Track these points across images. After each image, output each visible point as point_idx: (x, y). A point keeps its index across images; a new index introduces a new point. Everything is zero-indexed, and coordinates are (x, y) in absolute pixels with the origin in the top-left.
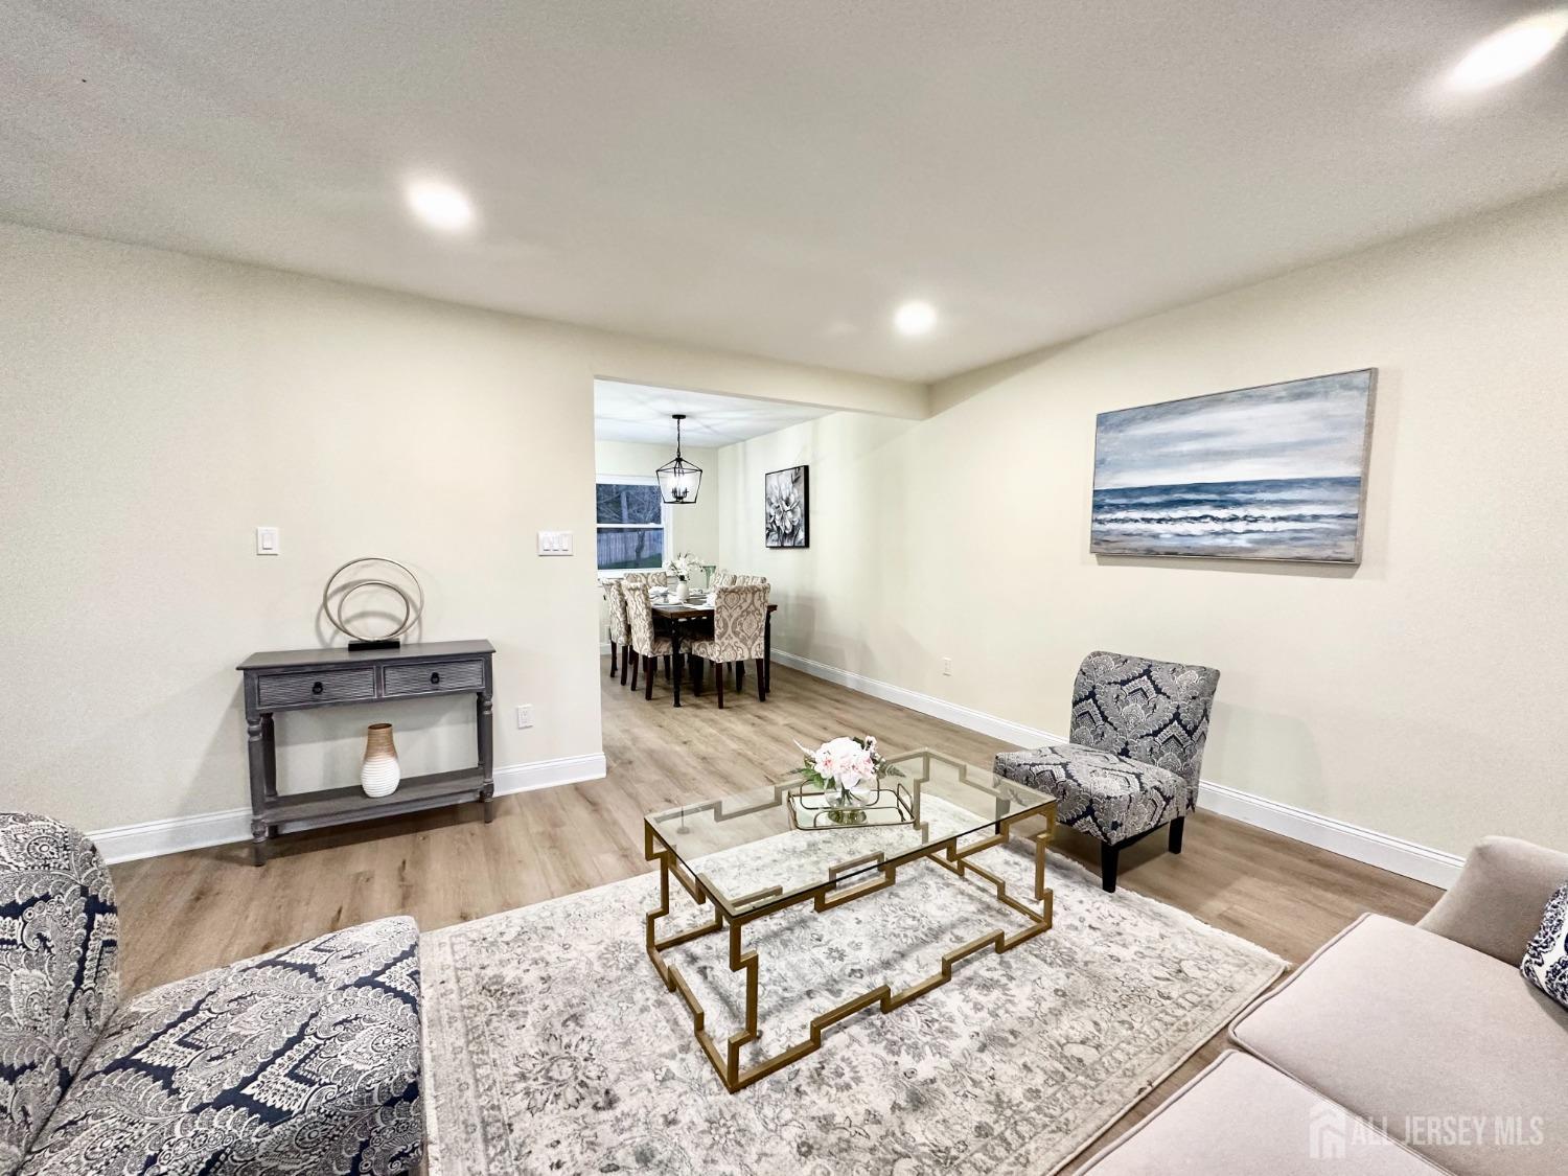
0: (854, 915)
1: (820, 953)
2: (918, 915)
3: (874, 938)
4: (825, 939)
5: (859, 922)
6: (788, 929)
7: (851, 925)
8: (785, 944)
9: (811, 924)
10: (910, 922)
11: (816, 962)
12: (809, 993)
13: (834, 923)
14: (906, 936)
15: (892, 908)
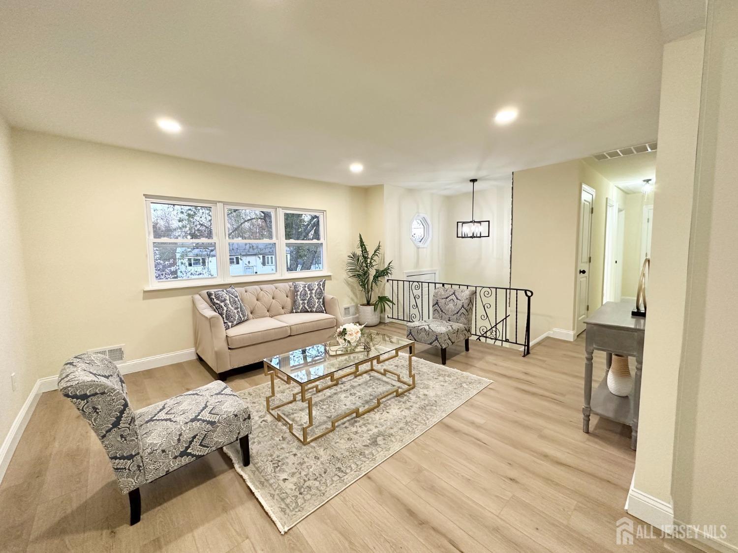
0: (347, 407)
1: (358, 394)
2: (320, 410)
3: (339, 401)
4: (357, 398)
5: (345, 405)
6: (372, 399)
7: (348, 403)
8: (371, 395)
9: (364, 402)
10: (324, 407)
11: (359, 392)
12: (360, 385)
13: (355, 404)
14: (327, 402)
15: (331, 411)
